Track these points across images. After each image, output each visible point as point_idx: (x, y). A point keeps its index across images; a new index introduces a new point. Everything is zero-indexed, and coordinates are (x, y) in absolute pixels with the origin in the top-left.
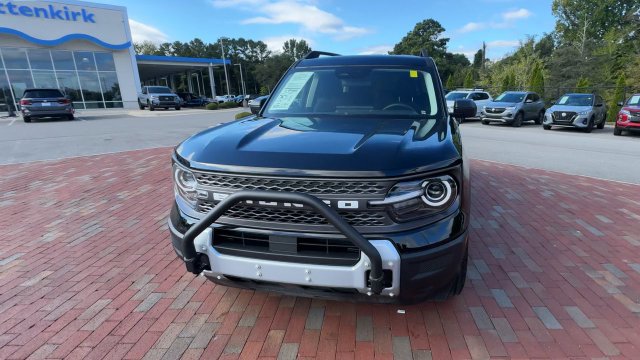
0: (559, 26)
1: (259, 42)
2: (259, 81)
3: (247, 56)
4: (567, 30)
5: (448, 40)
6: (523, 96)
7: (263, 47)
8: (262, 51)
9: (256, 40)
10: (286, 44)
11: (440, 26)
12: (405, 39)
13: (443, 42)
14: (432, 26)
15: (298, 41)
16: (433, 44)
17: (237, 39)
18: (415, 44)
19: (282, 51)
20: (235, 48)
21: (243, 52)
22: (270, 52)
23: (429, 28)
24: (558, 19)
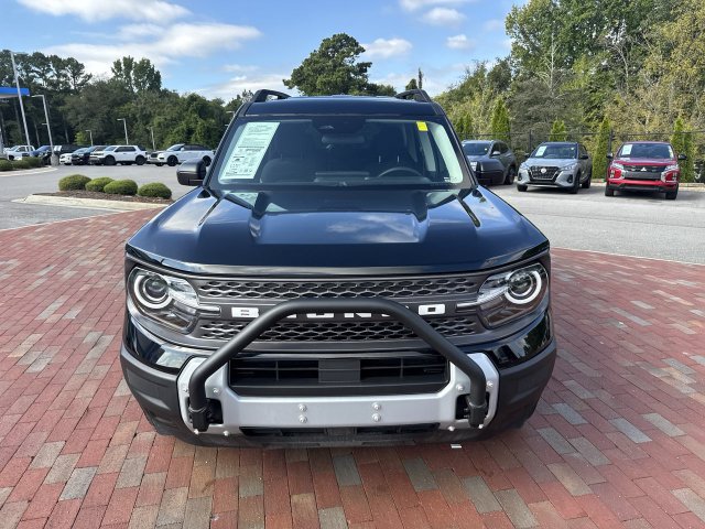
0: (516, 48)
1: (71, 60)
2: (73, 123)
3: (50, 83)
4: (526, 56)
5: (369, 65)
6: (487, 146)
7: (77, 68)
8: (76, 74)
9: (64, 57)
10: (117, 64)
11: (357, 44)
12: (308, 62)
13: (363, 68)
14: (345, 44)
15: (137, 60)
16: (349, 71)
17: (30, 54)
18: (323, 69)
19: (112, 75)
20: (27, 69)
21: (42, 75)
22: (90, 77)
23: (341, 47)
24: (514, 40)
